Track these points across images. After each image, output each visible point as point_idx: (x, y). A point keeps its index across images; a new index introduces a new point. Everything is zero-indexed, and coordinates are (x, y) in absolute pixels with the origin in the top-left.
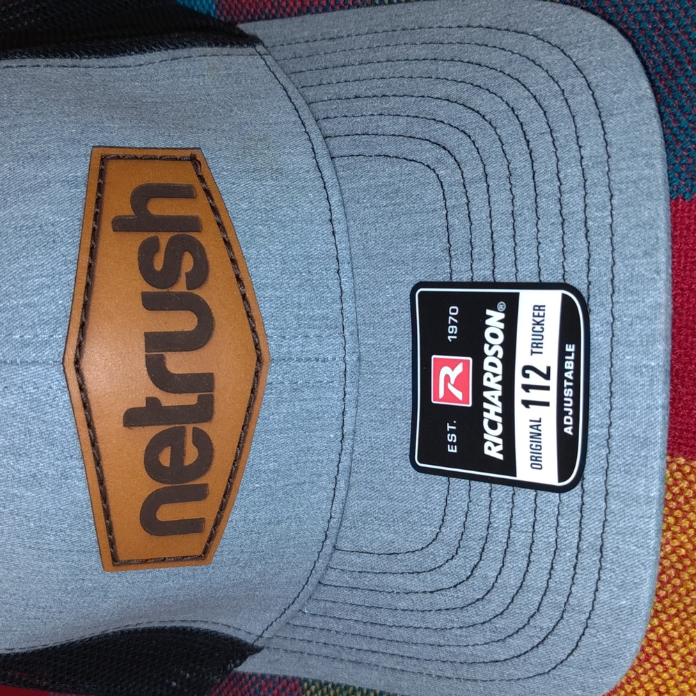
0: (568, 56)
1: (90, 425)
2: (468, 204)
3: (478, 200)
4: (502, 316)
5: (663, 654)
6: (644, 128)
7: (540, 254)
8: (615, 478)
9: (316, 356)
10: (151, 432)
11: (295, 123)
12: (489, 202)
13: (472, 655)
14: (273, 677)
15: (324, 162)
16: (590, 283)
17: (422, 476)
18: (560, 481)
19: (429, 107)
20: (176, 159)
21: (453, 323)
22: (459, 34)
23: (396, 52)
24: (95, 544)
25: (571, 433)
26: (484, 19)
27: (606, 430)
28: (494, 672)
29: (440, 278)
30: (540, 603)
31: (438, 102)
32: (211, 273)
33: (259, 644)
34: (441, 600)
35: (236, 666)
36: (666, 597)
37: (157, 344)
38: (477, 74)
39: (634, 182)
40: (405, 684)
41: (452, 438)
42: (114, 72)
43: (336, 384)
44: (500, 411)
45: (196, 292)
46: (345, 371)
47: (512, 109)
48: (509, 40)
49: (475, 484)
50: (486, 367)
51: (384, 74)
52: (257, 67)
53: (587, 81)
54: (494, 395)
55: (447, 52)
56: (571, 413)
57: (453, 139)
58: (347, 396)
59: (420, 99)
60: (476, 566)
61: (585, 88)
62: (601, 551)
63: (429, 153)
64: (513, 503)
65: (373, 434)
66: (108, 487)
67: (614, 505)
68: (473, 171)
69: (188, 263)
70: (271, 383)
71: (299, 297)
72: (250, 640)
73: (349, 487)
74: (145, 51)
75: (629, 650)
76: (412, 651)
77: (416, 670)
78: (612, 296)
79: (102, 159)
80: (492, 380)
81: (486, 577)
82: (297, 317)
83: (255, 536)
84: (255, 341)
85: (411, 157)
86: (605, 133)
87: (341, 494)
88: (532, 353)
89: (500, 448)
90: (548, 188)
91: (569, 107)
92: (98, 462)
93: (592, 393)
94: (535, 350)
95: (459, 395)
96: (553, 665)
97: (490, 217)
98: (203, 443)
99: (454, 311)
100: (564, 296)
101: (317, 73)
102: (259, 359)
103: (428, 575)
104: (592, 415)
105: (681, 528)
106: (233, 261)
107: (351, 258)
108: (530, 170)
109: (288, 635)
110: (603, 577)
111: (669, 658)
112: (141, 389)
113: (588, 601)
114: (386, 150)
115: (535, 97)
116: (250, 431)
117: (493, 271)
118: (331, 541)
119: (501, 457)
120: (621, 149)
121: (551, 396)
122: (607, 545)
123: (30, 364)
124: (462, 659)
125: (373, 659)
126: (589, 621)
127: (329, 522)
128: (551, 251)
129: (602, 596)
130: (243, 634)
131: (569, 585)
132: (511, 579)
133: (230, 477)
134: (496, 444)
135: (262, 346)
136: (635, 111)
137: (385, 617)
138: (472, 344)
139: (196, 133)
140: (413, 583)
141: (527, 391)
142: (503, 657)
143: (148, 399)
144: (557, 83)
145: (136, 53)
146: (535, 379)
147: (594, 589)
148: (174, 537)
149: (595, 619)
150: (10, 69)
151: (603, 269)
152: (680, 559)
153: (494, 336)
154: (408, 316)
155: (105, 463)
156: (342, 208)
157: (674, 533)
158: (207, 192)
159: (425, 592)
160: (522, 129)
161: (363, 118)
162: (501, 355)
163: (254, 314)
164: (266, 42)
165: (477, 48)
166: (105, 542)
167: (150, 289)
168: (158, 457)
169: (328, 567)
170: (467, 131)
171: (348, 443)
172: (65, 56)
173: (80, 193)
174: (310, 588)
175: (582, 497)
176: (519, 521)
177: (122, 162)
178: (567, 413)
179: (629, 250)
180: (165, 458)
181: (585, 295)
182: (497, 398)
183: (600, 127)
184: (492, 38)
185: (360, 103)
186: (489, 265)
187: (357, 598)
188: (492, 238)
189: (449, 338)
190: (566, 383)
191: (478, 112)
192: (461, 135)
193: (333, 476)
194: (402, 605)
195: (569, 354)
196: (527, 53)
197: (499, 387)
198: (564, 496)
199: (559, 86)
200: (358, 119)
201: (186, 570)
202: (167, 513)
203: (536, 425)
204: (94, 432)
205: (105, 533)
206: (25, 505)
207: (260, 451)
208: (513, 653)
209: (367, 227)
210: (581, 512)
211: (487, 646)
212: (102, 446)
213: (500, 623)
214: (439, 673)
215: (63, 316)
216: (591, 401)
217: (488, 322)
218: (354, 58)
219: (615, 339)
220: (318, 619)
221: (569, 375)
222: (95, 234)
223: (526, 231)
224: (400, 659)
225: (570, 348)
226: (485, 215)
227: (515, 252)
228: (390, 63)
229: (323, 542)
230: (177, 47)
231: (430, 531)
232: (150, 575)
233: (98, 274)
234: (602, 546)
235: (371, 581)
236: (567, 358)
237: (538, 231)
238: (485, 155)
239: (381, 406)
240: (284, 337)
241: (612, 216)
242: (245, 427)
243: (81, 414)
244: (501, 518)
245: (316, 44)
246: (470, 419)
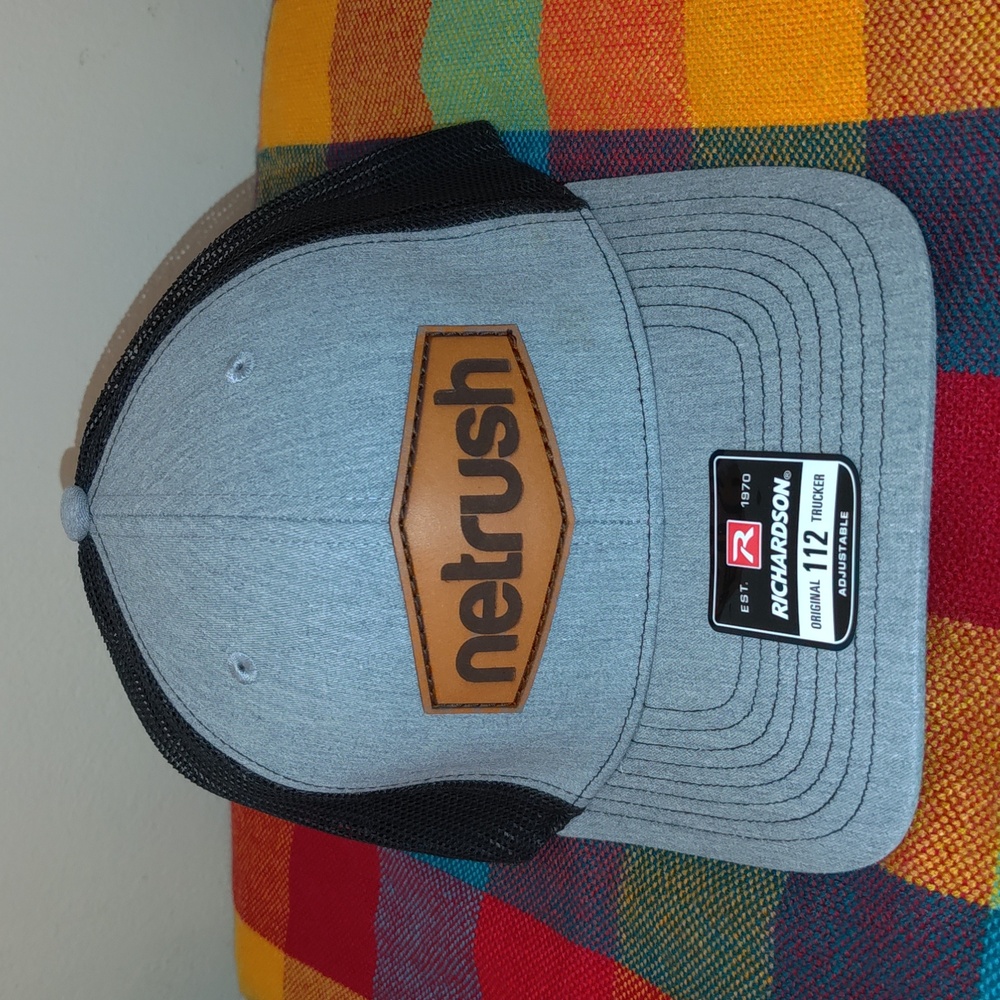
0: (862, 234)
1: (412, 578)
2: (762, 377)
3: (772, 374)
4: (788, 484)
5: (952, 814)
6: (917, 310)
7: (822, 427)
8: (882, 637)
9: (621, 519)
10: (465, 585)
11: (611, 292)
12: (781, 376)
13: (774, 813)
14: (596, 842)
15: (637, 331)
16: (863, 455)
17: (719, 635)
18: (837, 639)
19: (735, 279)
20: (494, 335)
21: (746, 490)
22: (769, 205)
23: (712, 221)
24: (417, 687)
25: (844, 595)
26: (793, 190)
27: (874, 592)
28: (794, 831)
29: (736, 447)
30: (827, 759)
31: (743, 275)
32: (521, 442)
33: (580, 804)
34: (743, 757)
35: (560, 829)
36: (954, 759)
37: (472, 506)
38: (780, 249)
39: (905, 361)
40: (718, 847)
41: (744, 598)
42: (442, 245)
43: (640, 546)
44: (785, 573)
45: (507, 459)
46: (649, 535)
47: (807, 285)
48: (813, 214)
49: (766, 643)
50: (774, 532)
51: (697, 244)
52: (580, 234)
53: (874, 260)
54: (780, 559)
55: (756, 223)
56: (844, 576)
57: (753, 313)
58: (652, 557)
59: (727, 271)
60: (769, 723)
61: (872, 267)
62: (874, 707)
63: (732, 327)
64: (798, 660)
65: (676, 594)
66: (427, 635)
67: (883, 663)
68: (768, 346)
69: (500, 432)
70: (577, 544)
71: (605, 463)
72: (570, 799)
73: (655, 645)
74: (473, 221)
75: (906, 803)
76: (720, 811)
77: (726, 831)
78: (880, 468)
79: (427, 337)
80: (778, 545)
81: (778, 733)
82: (603, 482)
83: (564, 688)
84: (560, 504)
85: (715, 329)
86: (885, 313)
87: (647, 653)
88: (813, 519)
89: (786, 608)
90: (832, 364)
91: (857, 285)
92: (419, 612)
93: (862, 557)
94: (815, 516)
95: (750, 557)
96: (845, 822)
97: (781, 390)
98: (512, 596)
99: (746, 478)
100: (841, 467)
101: (637, 239)
102: (565, 521)
103: (728, 731)
104: (862, 577)
105: (968, 691)
106: (543, 430)
107: (658, 425)
108: (818, 346)
109: (607, 797)
110: (877, 732)
111: (958, 818)
112: (457, 547)
113: (867, 755)
114: (693, 321)
115: (828, 274)
116: (556, 588)
117: (782, 441)
118: (640, 698)
119: (786, 617)
120: (896, 329)
121: (828, 560)
122: (878, 700)
123: (361, 522)
124: (766, 817)
125: (687, 820)
126: (870, 775)
127: (637, 678)
128: (831, 423)
129: (879, 751)
130: (563, 793)
131: (849, 740)
132: (800, 735)
133: (538, 630)
134: (782, 605)
135: (567, 508)
136: (911, 293)
137: (693, 775)
138: (761, 510)
139: (514, 306)
140: (716, 741)
141: (808, 555)
142: (802, 815)
143: (464, 557)
144: (849, 260)
145: (464, 223)
146: (815, 544)
147: (871, 743)
148: (487, 684)
149: (874, 773)
150: (346, 247)
151: (874, 442)
152: (968, 722)
153: (781, 502)
154: (707, 481)
155: (425, 612)
156: (651, 377)
157: (962, 696)
158: (521, 365)
159: (727, 749)
160: (814, 305)
161: (675, 288)
162: (786, 521)
163: (560, 479)
164: (592, 203)
165: (783, 221)
166: (425, 686)
167: (466, 457)
168: (472, 609)
169: (639, 725)
170: (766, 306)
171: (653, 603)
172: (397, 230)
173: (406, 368)
174: (623, 746)
175: (856, 655)
176: (804, 678)
177: (444, 339)
178: (841, 576)
179: (896, 425)
180: (478, 610)
181: (858, 466)
182: (782, 561)
183: (881, 306)
184: (799, 211)
185: (673, 273)
186: (779, 436)
187: (667, 756)
188: (781, 409)
189: (742, 503)
190: (841, 548)
191: (776, 287)
192: (761, 309)
193: (639, 634)
194: (708, 762)
195: (844, 521)
196: (827, 229)
197: (784, 551)
198: (841, 653)
199: (850, 264)
200: (670, 289)
201: (500, 717)
202: (480, 661)
203: (816, 586)
204: (415, 584)
205: (425, 677)
206: (355, 649)
207: (566, 607)
208: (809, 810)
209: (673, 396)
210: (855, 668)
211: (785, 803)
212: (422, 597)
213: (795, 779)
214: (748, 834)
215: (390, 481)
216: (862, 565)
217: (776, 489)
218: (671, 226)
219: (882, 507)
220: (634, 779)
221: (843, 540)
222: (419, 406)
223: (811, 405)
224: (711, 820)
225: (844, 516)
226: (776, 388)
227: (801, 424)
228: (704, 233)
229: (633, 699)
230: (503, 216)
231: (728, 688)
232: (466, 720)
233: (421, 443)
234: (874, 701)
235: (678, 738)
236: (842, 524)
237: (822, 404)
238: (780, 330)
239: (683, 568)
240: (589, 501)
241: (884, 392)
242: (551, 584)
243: (404, 568)
244: (788, 674)
245: (638, 208)
246: (760, 581)
